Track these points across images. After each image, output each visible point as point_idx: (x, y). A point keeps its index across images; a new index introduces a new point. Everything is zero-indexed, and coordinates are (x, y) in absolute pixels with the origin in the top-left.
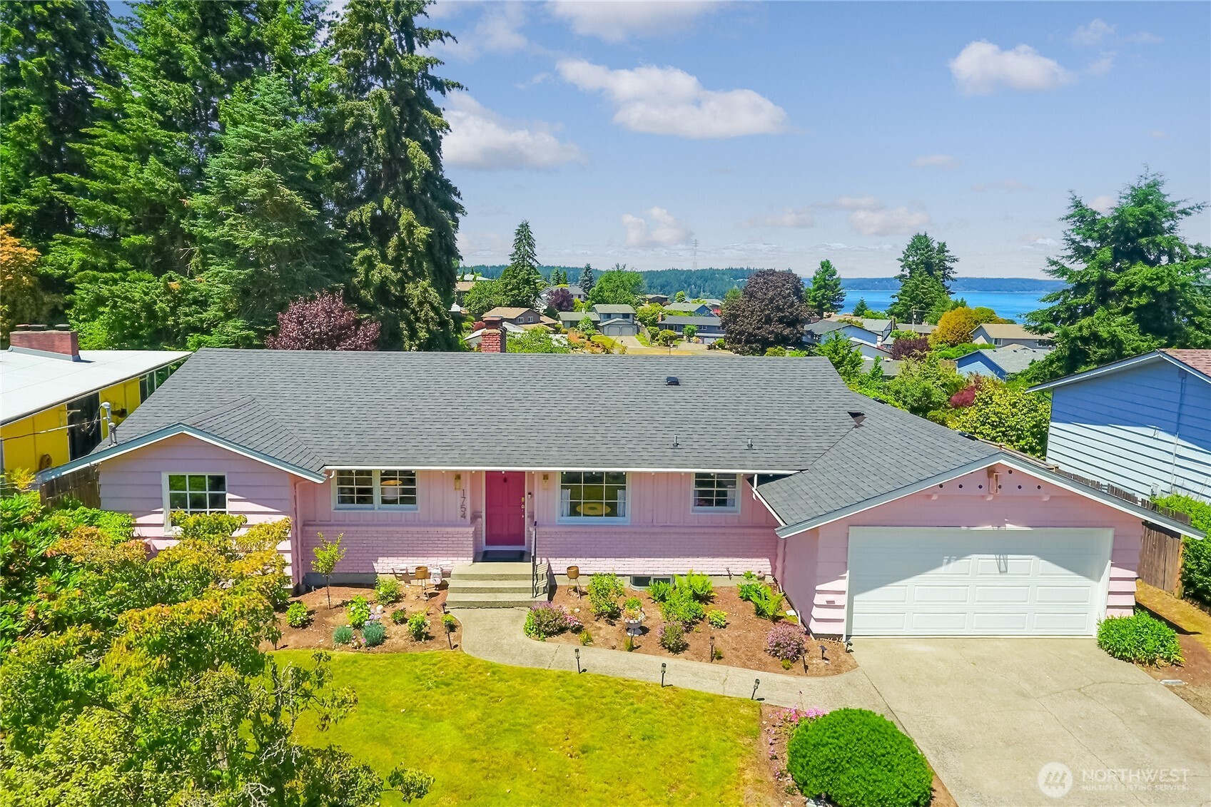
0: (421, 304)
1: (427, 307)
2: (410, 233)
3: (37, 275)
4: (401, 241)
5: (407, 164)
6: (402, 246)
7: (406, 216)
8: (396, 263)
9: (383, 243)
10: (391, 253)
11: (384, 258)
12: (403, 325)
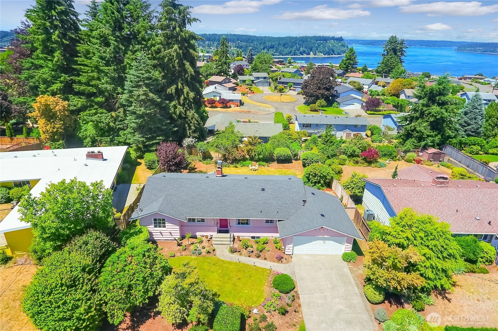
0: (192, 118)
1: (194, 119)
2: (188, 95)
3: (70, 111)
4: (185, 98)
5: (186, 71)
6: (185, 99)
7: (186, 89)
8: (183, 105)
9: (179, 99)
10: (182, 102)
11: (180, 104)
12: (186, 125)
